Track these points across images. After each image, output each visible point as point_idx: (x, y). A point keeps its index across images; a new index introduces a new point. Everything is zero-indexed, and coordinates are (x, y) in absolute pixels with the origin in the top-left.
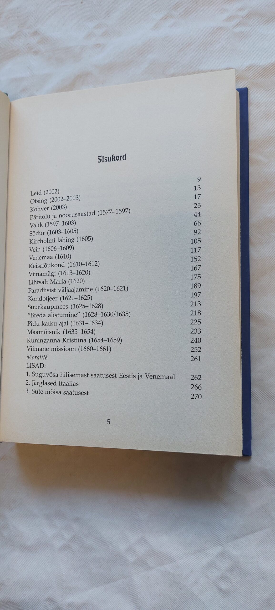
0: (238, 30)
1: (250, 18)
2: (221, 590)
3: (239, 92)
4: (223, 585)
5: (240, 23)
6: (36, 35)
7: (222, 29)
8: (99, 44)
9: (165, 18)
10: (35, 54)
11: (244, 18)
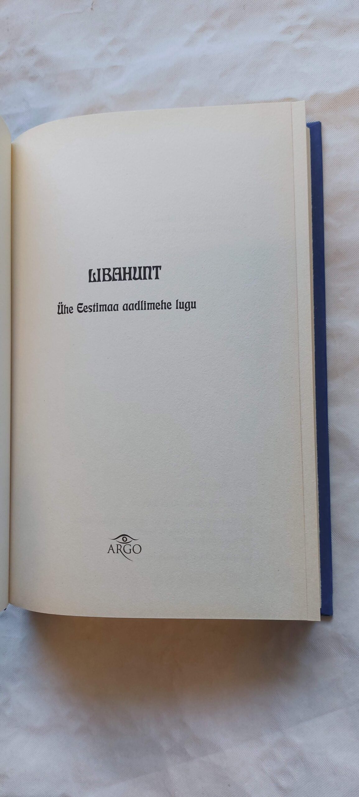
0: (299, 45)
1: (317, 29)
2: (280, 788)
3: (310, 128)
4: (283, 782)
5: (302, 35)
6: (32, 54)
7: (278, 45)
8: (115, 66)
9: (203, 30)
10: (32, 80)
11: (308, 29)
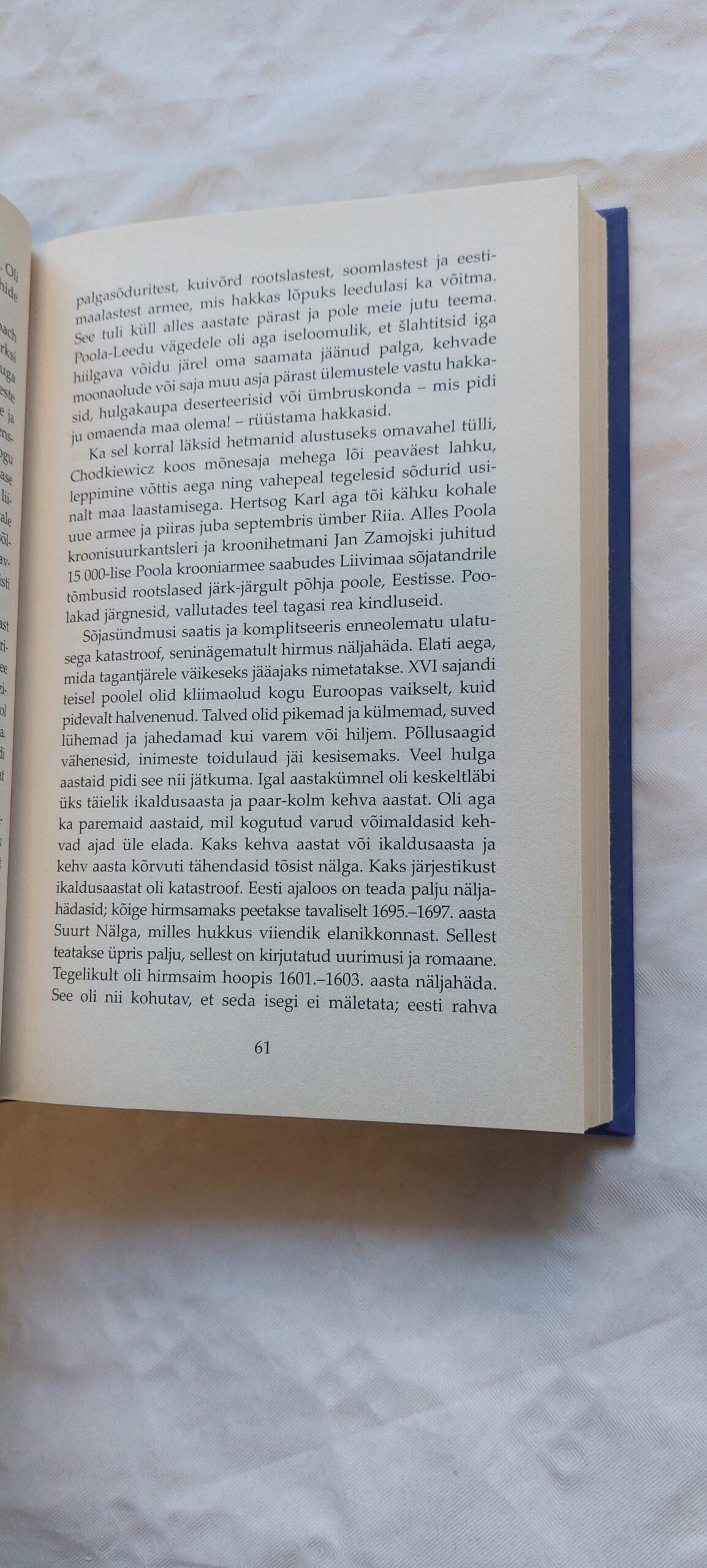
0: (603, 63)
1: (634, 35)
2: (556, 1475)
3: (607, 220)
4: (562, 1464)
5: (608, 45)
6: (94, 71)
7: (563, 61)
8: (252, 96)
9: (422, 31)
10: (91, 119)
11: (620, 33)
